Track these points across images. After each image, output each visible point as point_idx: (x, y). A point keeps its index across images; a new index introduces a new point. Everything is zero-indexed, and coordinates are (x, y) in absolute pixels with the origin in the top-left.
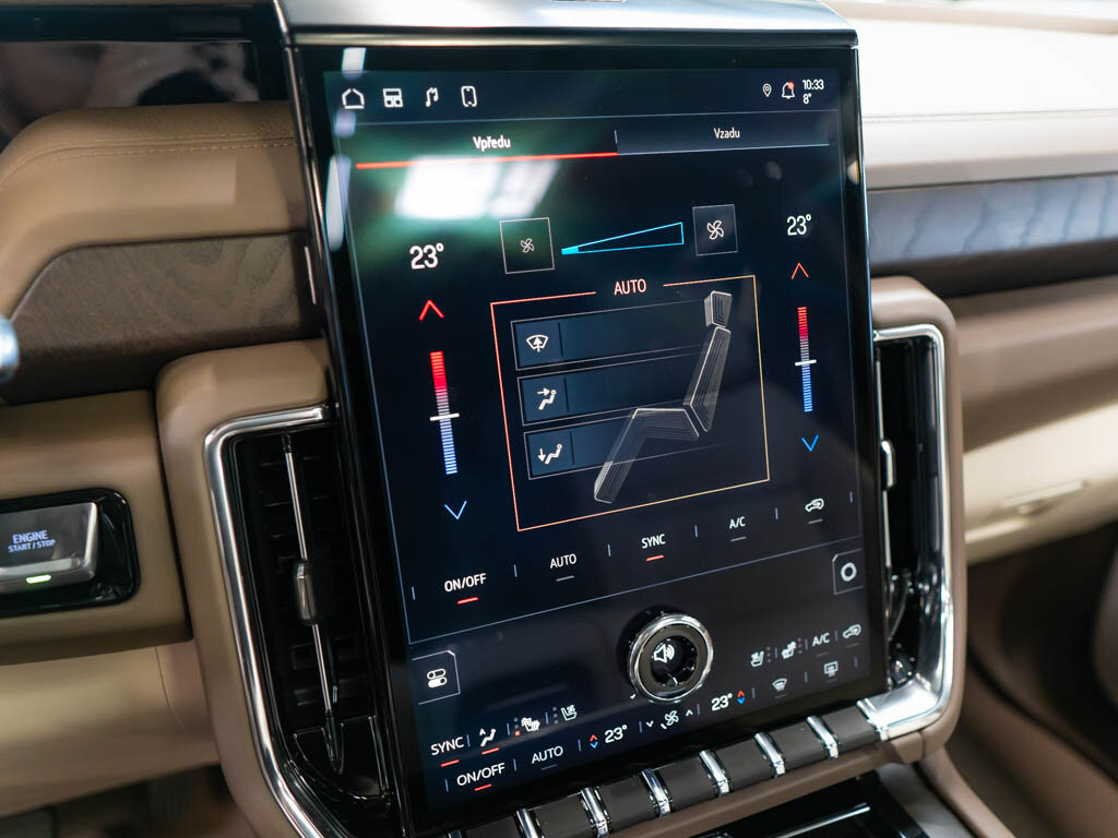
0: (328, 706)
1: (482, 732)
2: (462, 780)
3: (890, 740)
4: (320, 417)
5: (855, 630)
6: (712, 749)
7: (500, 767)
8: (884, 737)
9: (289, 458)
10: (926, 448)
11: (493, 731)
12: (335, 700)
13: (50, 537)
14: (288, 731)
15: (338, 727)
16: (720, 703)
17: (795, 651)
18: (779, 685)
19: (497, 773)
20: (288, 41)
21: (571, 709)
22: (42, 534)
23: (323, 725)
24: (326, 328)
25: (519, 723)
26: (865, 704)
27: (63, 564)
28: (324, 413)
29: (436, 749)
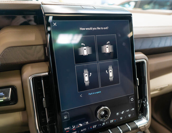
0: (48, 122)
1: (73, 126)
3: (139, 127)
4: (48, 74)
5: (133, 109)
6: (110, 129)
7: (76, 132)
8: (138, 127)
9: (42, 81)
10: (144, 79)
11: (75, 126)
12: (49, 121)
13: (3, 94)
14: (41, 126)
15: (49, 125)
16: (112, 121)
17: (124, 112)
18: (121, 118)
20: (44, 15)
21: (87, 122)
22: (2, 93)
23: (47, 125)
24: (49, 60)
25: (79, 124)
26: (135, 121)
27: (5, 98)
28: (48, 73)
29: (65, 129)
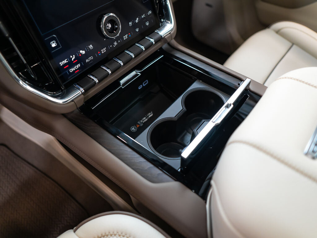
0: (25, 62)
1: (71, 57)
2: (71, 71)
3: (164, 37)
5: (150, 12)
6: (127, 49)
7: (79, 65)
11: (74, 56)
16: (125, 37)
17: (138, 20)
18: (137, 30)
19: (79, 67)
21: (91, 46)
25: (80, 52)
26: (157, 31)
29: (61, 64)
